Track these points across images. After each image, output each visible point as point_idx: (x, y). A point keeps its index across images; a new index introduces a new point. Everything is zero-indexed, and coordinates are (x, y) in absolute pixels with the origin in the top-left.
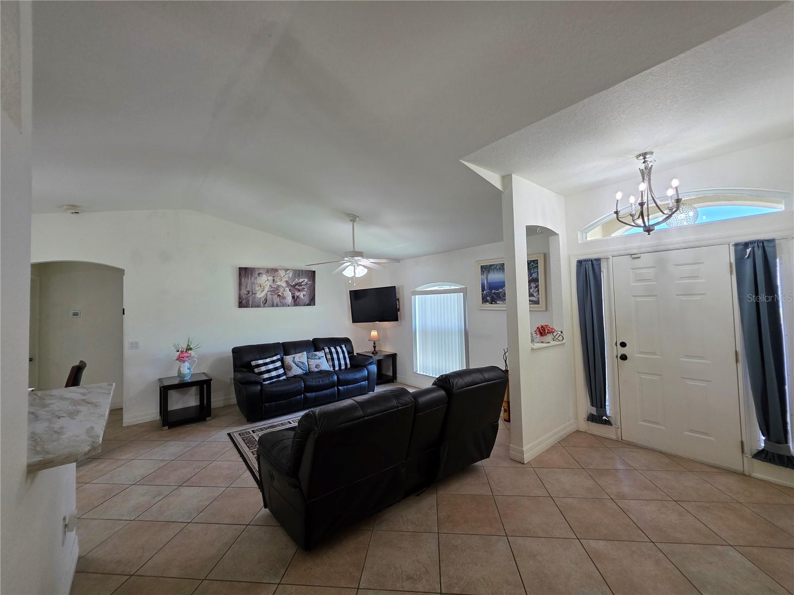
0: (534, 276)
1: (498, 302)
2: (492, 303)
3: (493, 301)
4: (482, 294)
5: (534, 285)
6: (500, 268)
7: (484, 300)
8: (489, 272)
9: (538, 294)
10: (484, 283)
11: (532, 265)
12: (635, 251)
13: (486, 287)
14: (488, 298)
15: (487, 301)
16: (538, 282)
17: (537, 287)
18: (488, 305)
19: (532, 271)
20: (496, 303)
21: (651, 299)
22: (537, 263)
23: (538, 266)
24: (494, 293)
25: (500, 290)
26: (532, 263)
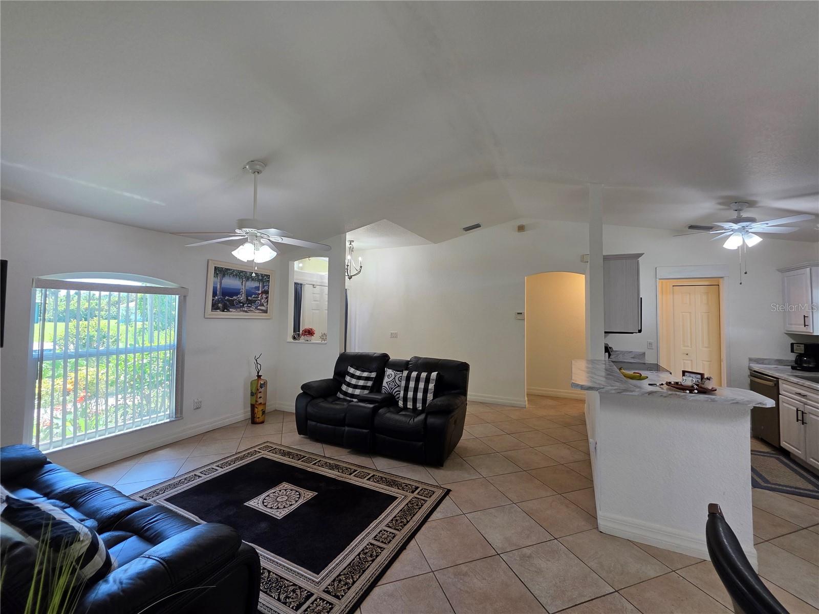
0: (266, 288)
1: (231, 310)
2: (223, 311)
3: (225, 308)
4: (213, 300)
5: (265, 296)
6: (236, 275)
7: (215, 307)
8: (224, 276)
9: (267, 304)
10: (217, 287)
11: (266, 279)
12: (314, 283)
13: (218, 292)
14: (219, 305)
15: (218, 308)
16: (268, 293)
17: (267, 298)
18: (219, 312)
19: (265, 284)
20: (228, 311)
21: (317, 311)
22: (269, 278)
23: (269, 281)
24: (228, 300)
25: (235, 298)
26: (265, 277)
